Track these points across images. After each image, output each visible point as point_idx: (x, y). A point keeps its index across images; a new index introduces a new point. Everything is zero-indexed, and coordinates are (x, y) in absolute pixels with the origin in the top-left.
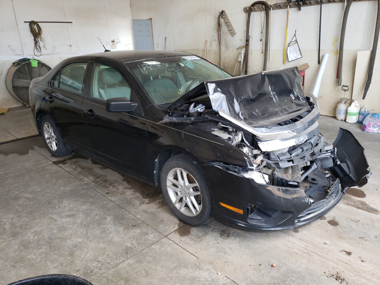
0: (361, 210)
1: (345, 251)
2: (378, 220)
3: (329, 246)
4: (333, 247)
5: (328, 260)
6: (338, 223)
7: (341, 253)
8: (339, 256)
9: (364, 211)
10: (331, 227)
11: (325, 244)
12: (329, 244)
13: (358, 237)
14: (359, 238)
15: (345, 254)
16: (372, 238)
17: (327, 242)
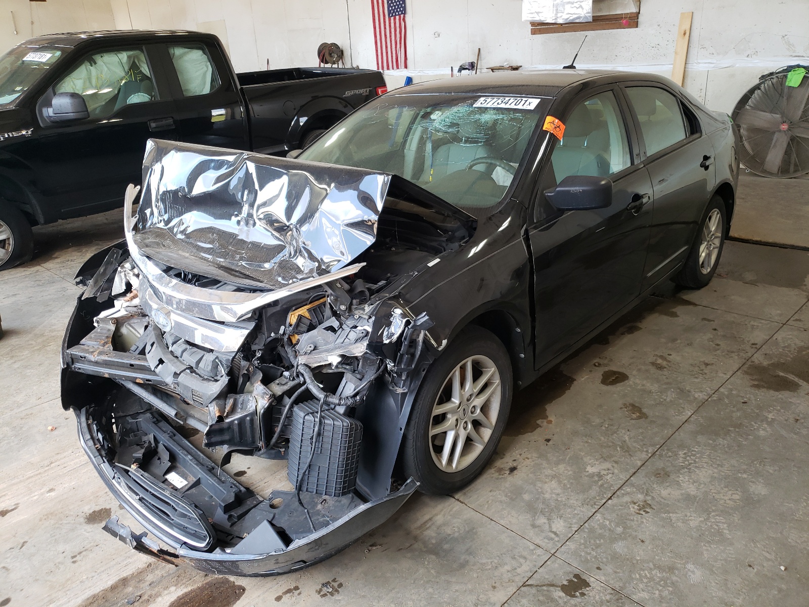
0: (110, 583)
1: (13, 510)
2: (51, 602)
3: (42, 494)
4: (35, 498)
5: (14, 484)
6: (94, 524)
7: (13, 504)
8: (9, 499)
9: (102, 589)
10: (90, 509)
11: (51, 490)
12: (47, 495)
13: (29, 541)
14: (25, 540)
15: (6, 508)
16: (8, 560)
17: (53, 494)
